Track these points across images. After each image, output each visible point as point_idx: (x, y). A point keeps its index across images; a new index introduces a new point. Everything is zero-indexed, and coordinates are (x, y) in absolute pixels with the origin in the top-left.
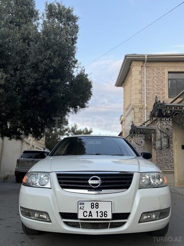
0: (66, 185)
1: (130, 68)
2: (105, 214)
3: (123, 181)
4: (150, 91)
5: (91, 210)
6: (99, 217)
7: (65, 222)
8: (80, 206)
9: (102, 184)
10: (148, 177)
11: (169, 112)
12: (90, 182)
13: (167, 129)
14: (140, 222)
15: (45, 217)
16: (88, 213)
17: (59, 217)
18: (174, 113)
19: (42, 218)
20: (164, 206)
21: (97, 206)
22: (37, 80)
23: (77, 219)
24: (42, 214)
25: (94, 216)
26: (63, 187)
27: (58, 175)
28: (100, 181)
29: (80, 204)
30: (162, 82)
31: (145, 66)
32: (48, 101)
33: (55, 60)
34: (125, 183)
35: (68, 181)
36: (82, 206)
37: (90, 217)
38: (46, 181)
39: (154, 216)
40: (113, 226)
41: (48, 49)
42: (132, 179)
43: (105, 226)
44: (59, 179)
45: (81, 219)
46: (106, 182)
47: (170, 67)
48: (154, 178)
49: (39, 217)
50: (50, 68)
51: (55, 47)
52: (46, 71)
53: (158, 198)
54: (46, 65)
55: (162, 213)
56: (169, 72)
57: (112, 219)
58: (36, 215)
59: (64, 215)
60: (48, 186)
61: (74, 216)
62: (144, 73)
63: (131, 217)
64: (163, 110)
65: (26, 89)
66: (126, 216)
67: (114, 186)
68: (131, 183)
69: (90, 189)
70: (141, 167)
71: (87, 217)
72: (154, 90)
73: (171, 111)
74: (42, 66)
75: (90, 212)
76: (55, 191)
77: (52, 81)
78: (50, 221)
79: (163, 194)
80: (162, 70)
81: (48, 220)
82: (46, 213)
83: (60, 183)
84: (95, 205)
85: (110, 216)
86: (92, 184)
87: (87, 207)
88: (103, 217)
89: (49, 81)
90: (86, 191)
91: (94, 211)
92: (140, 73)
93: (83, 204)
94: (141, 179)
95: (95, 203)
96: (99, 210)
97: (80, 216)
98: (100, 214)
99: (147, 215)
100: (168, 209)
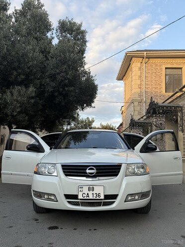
0: (69, 174)
1: (130, 64)
2: (99, 195)
3: (114, 170)
4: (149, 86)
5: (89, 192)
6: (94, 198)
7: (68, 201)
8: (80, 189)
9: (97, 173)
10: (133, 167)
11: (161, 111)
12: (88, 171)
13: (161, 124)
14: (125, 201)
15: (53, 198)
16: (86, 194)
17: (64, 197)
18: (165, 112)
19: (51, 199)
20: (145, 190)
21: (93, 189)
22: (54, 88)
23: (78, 199)
24: (50, 196)
25: (91, 197)
26: (66, 175)
27: (62, 166)
28: (95, 170)
29: (80, 188)
30: (160, 77)
31: (144, 62)
32: (63, 104)
33: (70, 73)
34: (116, 172)
35: (71, 170)
36: (81, 189)
37: (88, 198)
38: (53, 170)
39: (137, 197)
40: (105, 204)
41: (64, 64)
42: (120, 169)
43: (99, 204)
44: (63, 169)
45: (81, 199)
46: (100, 171)
47: (167, 63)
48: (138, 168)
49: (48, 198)
50: (66, 79)
51: (70, 63)
52: (62, 81)
53: (140, 183)
54: (62, 76)
55: (143, 195)
56: (166, 68)
57: (105, 199)
58: (46, 196)
59: (67, 196)
60: (55, 174)
61: (76, 197)
62: (143, 69)
63: (119, 198)
64: (157, 109)
65: (46, 95)
66: (115, 197)
67: (106, 174)
68: (119, 172)
69: (88, 176)
70: (129, 158)
71: (85, 198)
72: (152, 85)
73: (163, 111)
74: (59, 77)
75: (88, 194)
76: (60, 178)
77: (66, 89)
78: (57, 201)
79: (145, 180)
80: (160, 66)
81: (55, 200)
82: (54, 195)
83: (64, 172)
84: (91, 188)
85: (102, 197)
86: (89, 173)
87: (86, 190)
88: (98, 198)
89: (64, 89)
90: (84, 178)
91: (90, 193)
92: (140, 69)
93: (82, 188)
94: (128, 169)
95: (91, 187)
96: (94, 192)
97: (80, 197)
98: (95, 195)
99: (132, 197)
100: (149, 191)
